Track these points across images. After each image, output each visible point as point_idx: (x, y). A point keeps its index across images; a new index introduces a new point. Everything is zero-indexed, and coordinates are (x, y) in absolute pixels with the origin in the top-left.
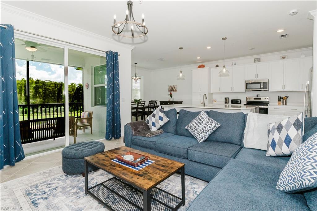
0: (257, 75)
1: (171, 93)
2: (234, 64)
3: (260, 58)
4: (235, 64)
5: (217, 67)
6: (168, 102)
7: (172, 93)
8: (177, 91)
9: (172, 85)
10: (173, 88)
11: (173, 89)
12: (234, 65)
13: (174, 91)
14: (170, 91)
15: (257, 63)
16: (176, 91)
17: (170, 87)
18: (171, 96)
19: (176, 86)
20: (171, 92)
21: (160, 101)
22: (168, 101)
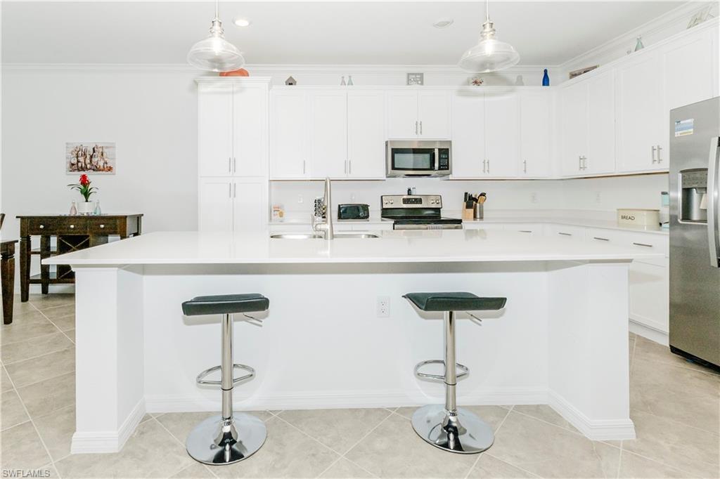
0: (419, 126)
1: (84, 177)
2: (347, 81)
3: (422, 75)
4: (350, 83)
5: (291, 84)
6: (70, 217)
7: (91, 176)
8: (117, 169)
9: (88, 143)
10: (91, 157)
11: (94, 160)
12: (347, 83)
13: (96, 169)
14: (74, 167)
15: (415, 87)
16: (110, 169)
17: (80, 153)
18: (86, 194)
19: (112, 147)
20: (83, 173)
21: (22, 218)
22: (66, 212)
